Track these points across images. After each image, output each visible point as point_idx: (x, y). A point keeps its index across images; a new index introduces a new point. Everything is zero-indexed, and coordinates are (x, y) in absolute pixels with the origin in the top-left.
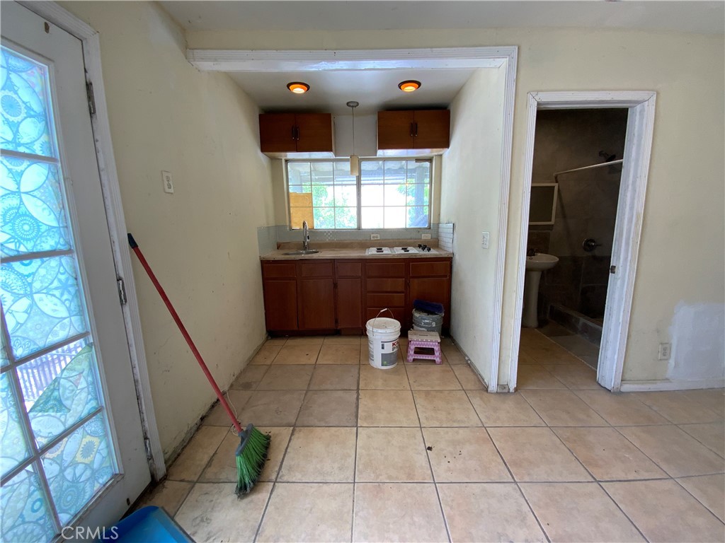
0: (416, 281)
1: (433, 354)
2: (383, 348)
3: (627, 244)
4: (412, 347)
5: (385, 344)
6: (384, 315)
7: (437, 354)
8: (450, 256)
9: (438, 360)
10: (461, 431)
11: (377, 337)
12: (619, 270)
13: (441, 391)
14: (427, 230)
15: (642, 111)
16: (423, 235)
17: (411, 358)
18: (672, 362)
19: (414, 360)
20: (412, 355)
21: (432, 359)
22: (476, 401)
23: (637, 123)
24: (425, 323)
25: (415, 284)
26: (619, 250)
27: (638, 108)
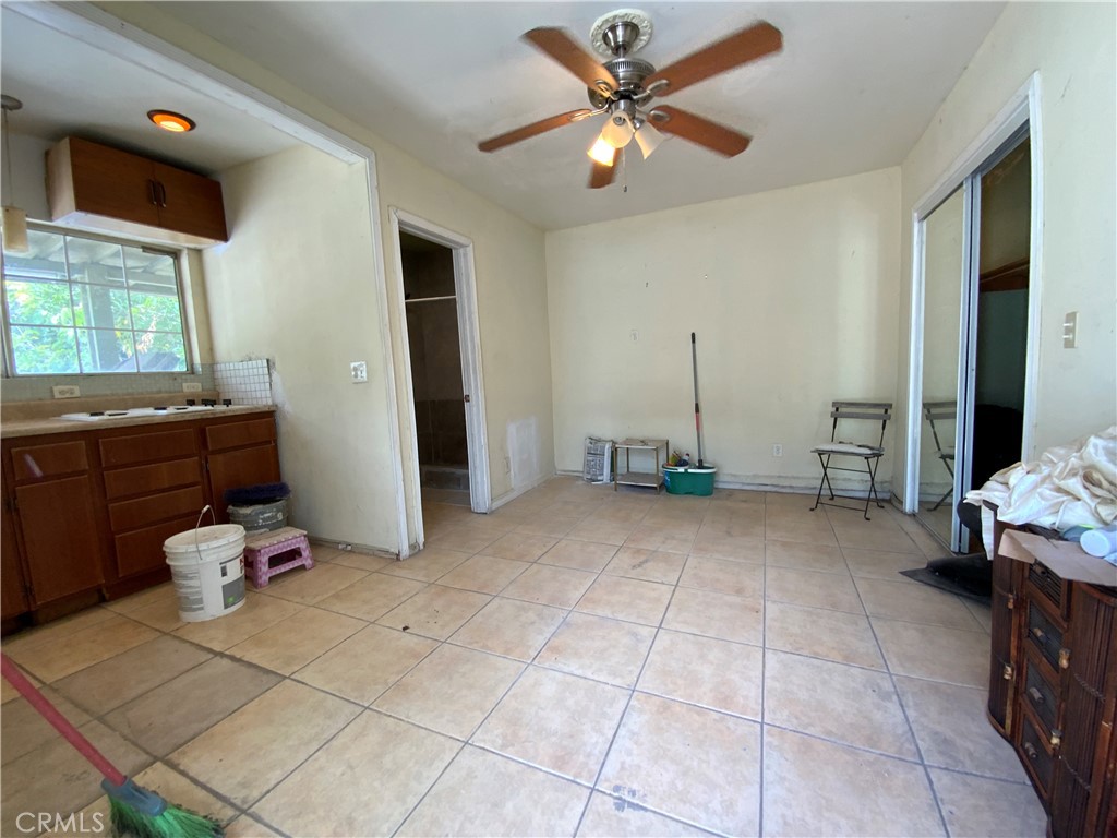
0: (220, 458)
1: (301, 555)
2: (224, 574)
3: (475, 373)
4: (265, 559)
5: (228, 565)
6: (207, 522)
7: (305, 554)
8: (272, 409)
9: (308, 562)
10: (416, 599)
11: (208, 559)
12: (473, 398)
13: (352, 586)
14: (188, 377)
15: (465, 255)
16: (185, 385)
17: (265, 579)
18: (512, 472)
19: (270, 579)
20: (265, 571)
21: (300, 564)
22: (398, 572)
23: (462, 264)
24: (264, 520)
25: (218, 464)
26: (469, 378)
27: (461, 251)
